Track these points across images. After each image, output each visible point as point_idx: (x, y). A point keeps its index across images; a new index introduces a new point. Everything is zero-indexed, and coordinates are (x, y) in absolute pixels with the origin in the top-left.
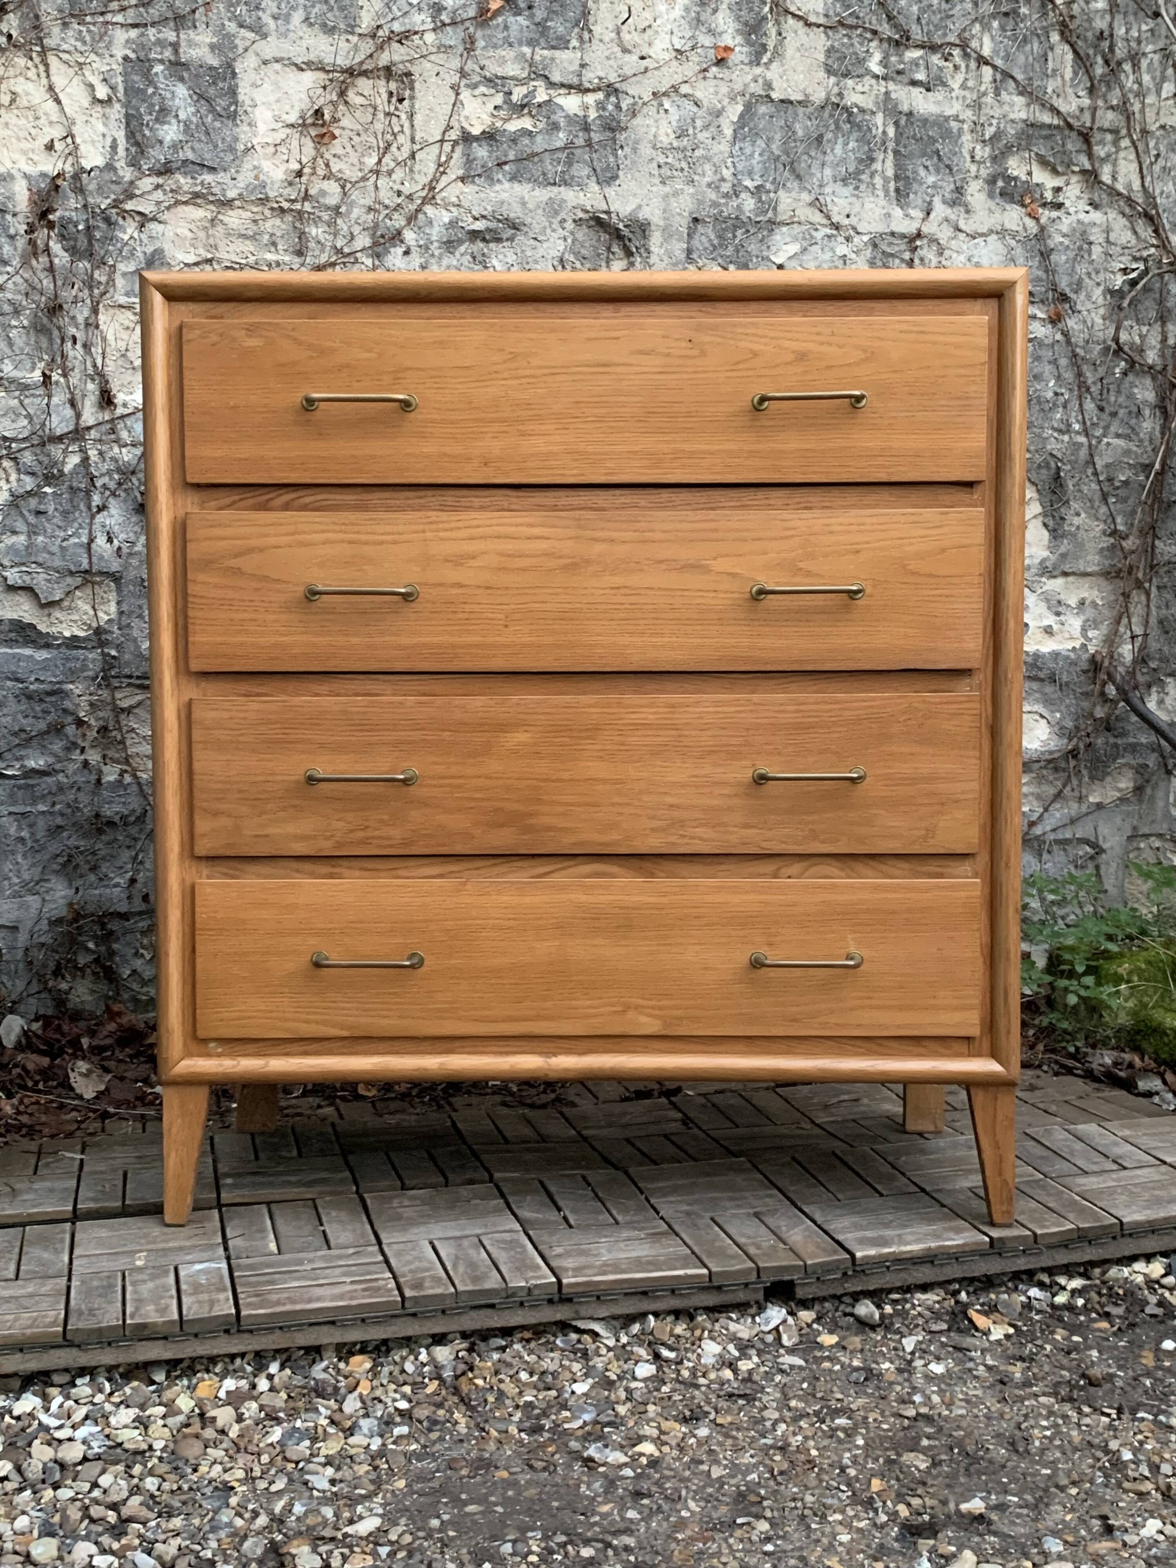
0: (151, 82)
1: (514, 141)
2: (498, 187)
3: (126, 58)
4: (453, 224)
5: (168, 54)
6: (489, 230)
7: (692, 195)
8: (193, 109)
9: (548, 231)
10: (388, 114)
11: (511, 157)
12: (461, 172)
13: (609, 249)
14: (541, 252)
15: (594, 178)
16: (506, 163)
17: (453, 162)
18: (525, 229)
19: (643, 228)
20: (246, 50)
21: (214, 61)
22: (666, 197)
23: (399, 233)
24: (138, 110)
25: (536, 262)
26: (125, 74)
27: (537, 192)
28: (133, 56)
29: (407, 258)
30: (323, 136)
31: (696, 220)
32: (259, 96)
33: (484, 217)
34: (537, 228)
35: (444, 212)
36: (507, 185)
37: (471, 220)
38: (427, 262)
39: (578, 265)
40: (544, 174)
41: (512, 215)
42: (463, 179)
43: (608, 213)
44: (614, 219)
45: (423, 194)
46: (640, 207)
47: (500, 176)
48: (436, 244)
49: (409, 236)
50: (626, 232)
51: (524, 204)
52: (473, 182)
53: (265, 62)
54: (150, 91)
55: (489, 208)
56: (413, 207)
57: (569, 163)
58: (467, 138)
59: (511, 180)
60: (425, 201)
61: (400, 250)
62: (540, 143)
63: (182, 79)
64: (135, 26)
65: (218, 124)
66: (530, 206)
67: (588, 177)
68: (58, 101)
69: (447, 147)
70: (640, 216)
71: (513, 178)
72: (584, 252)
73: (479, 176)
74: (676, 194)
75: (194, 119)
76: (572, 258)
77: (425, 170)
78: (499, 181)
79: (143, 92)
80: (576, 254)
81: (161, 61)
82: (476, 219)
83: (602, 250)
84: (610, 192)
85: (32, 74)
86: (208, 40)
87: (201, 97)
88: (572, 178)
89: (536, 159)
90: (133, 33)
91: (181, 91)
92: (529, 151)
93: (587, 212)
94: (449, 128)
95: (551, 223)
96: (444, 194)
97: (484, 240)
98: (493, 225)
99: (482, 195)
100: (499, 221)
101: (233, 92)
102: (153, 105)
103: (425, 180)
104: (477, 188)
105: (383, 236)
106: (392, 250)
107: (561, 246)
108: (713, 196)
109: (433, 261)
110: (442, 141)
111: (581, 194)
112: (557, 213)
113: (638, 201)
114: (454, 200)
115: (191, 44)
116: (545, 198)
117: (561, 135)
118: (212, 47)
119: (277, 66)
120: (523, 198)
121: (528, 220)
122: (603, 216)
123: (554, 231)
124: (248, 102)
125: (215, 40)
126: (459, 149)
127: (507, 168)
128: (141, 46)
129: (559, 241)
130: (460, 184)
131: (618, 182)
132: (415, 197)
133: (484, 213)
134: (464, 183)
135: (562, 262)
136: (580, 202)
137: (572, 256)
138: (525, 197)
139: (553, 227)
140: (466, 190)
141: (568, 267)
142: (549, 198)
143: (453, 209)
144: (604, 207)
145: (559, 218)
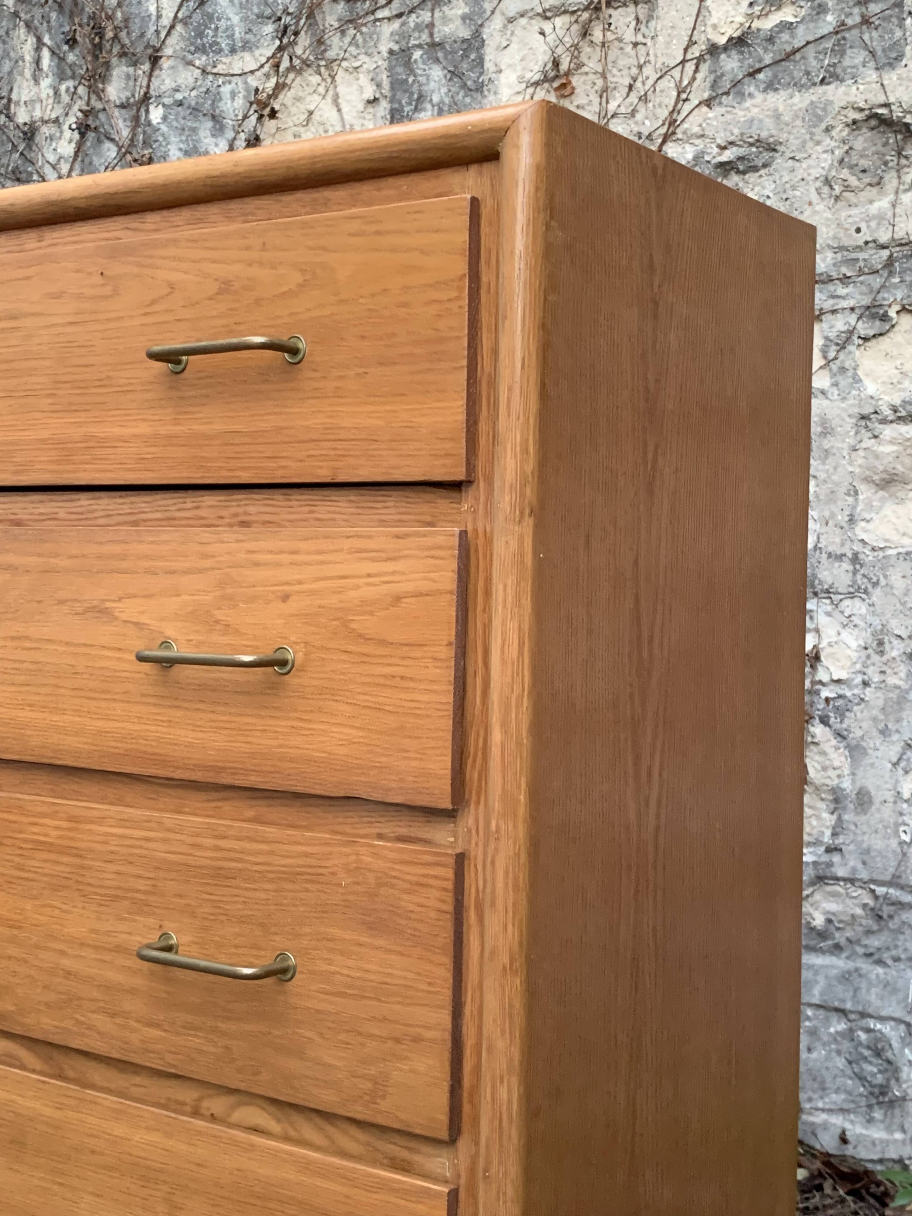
0: (412, 72)
1: (771, 40)
2: (748, 103)
3: (391, 52)
4: (698, 158)
5: (425, 37)
6: (741, 159)
8: (444, 90)
9: (810, 144)
10: (635, 45)
11: (768, 59)
12: (706, 96)
13: (899, 154)
14: (800, 173)
15: (872, 64)
16: (759, 71)
17: (696, 84)
18: (782, 149)
20: (493, 12)
21: (465, 33)
24: (400, 103)
25: (794, 188)
26: (390, 69)
27: (797, 98)
28: (396, 48)
30: (563, 86)
32: (505, 59)
33: (731, 143)
34: (794, 143)
35: (688, 147)
36: (759, 98)
37: (716, 150)
39: (853, 181)
40: (808, 73)
41: (764, 134)
42: (708, 103)
43: (886, 105)
44: (897, 113)
45: (663, 130)
47: (752, 89)
51: (777, 116)
52: (720, 103)
53: (511, 20)
54: (411, 80)
55: (736, 131)
57: (839, 50)
58: (713, 50)
59: (765, 90)
60: (666, 138)
62: (802, 36)
63: (437, 61)
64: (399, 16)
65: (468, 100)
66: (786, 118)
67: (864, 64)
68: (339, 110)
69: (690, 67)
71: (770, 87)
72: (864, 163)
73: (727, 93)
75: (447, 100)
76: (845, 173)
77: (666, 101)
78: (750, 95)
79: (406, 81)
80: (851, 167)
81: (420, 46)
82: (723, 148)
83: (891, 157)
84: (891, 78)
85: (321, 90)
86: (460, 12)
87: (454, 74)
88: (844, 70)
89: (798, 56)
90: (396, 25)
91: (437, 73)
92: (789, 49)
93: (862, 110)
94: (691, 43)
95: (812, 134)
96: (685, 126)
97: (738, 172)
98: (744, 151)
99: (729, 117)
100: (751, 145)
101: (480, 62)
102: (412, 94)
103: (666, 113)
104: (723, 110)
107: (827, 160)
110: (683, 62)
111: (854, 88)
112: (820, 119)
114: (696, 130)
115: (445, 20)
117: (830, 18)
118: (464, 18)
119: (523, 21)
120: (776, 110)
121: (783, 137)
122: (880, 111)
123: (818, 143)
124: (492, 68)
125: (467, 10)
126: (704, 68)
127: (761, 76)
128: (402, 36)
129: (825, 156)
130: (704, 109)
131: (903, 63)
132: (655, 136)
133: (732, 138)
134: (709, 106)
135: (827, 182)
136: (852, 99)
137: (845, 171)
138: (781, 109)
139: (817, 138)
140: (711, 115)
141: (836, 187)
142: (812, 103)
143: (697, 142)
144: (882, 99)
145: (823, 126)
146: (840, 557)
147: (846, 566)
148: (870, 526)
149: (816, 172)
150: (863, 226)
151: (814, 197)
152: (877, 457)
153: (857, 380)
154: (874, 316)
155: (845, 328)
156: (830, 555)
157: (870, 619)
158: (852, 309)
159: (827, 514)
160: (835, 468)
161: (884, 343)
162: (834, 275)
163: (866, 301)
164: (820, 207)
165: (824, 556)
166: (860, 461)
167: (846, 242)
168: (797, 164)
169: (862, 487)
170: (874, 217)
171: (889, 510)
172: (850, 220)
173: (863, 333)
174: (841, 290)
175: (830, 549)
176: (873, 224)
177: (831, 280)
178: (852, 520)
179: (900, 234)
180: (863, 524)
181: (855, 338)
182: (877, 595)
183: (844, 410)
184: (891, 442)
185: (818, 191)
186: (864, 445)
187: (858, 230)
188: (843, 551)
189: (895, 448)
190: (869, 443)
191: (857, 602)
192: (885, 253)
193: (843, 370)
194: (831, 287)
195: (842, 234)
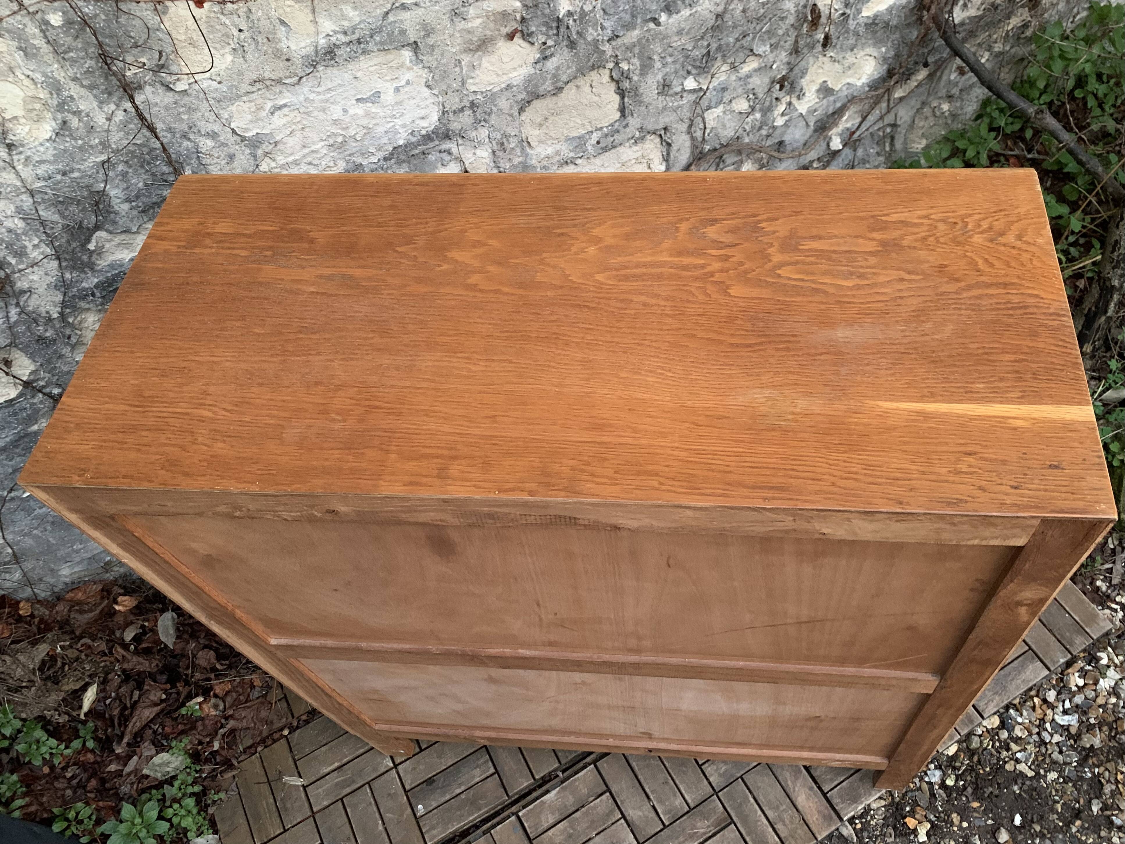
146: (462, 110)
147: (468, 112)
148: (477, 81)
152: (469, 32)
156: (455, 112)
159: (444, 88)
160: (442, 55)
165: (451, 114)
166: (459, 41)
169: (463, 57)
171: (486, 62)
175: (454, 108)
178: (463, 83)
180: (470, 81)
182: (493, 120)
183: (437, 11)
184: (477, 16)
186: (458, 28)
188: (463, 104)
189: (480, 20)
190: (461, 25)
191: (481, 130)
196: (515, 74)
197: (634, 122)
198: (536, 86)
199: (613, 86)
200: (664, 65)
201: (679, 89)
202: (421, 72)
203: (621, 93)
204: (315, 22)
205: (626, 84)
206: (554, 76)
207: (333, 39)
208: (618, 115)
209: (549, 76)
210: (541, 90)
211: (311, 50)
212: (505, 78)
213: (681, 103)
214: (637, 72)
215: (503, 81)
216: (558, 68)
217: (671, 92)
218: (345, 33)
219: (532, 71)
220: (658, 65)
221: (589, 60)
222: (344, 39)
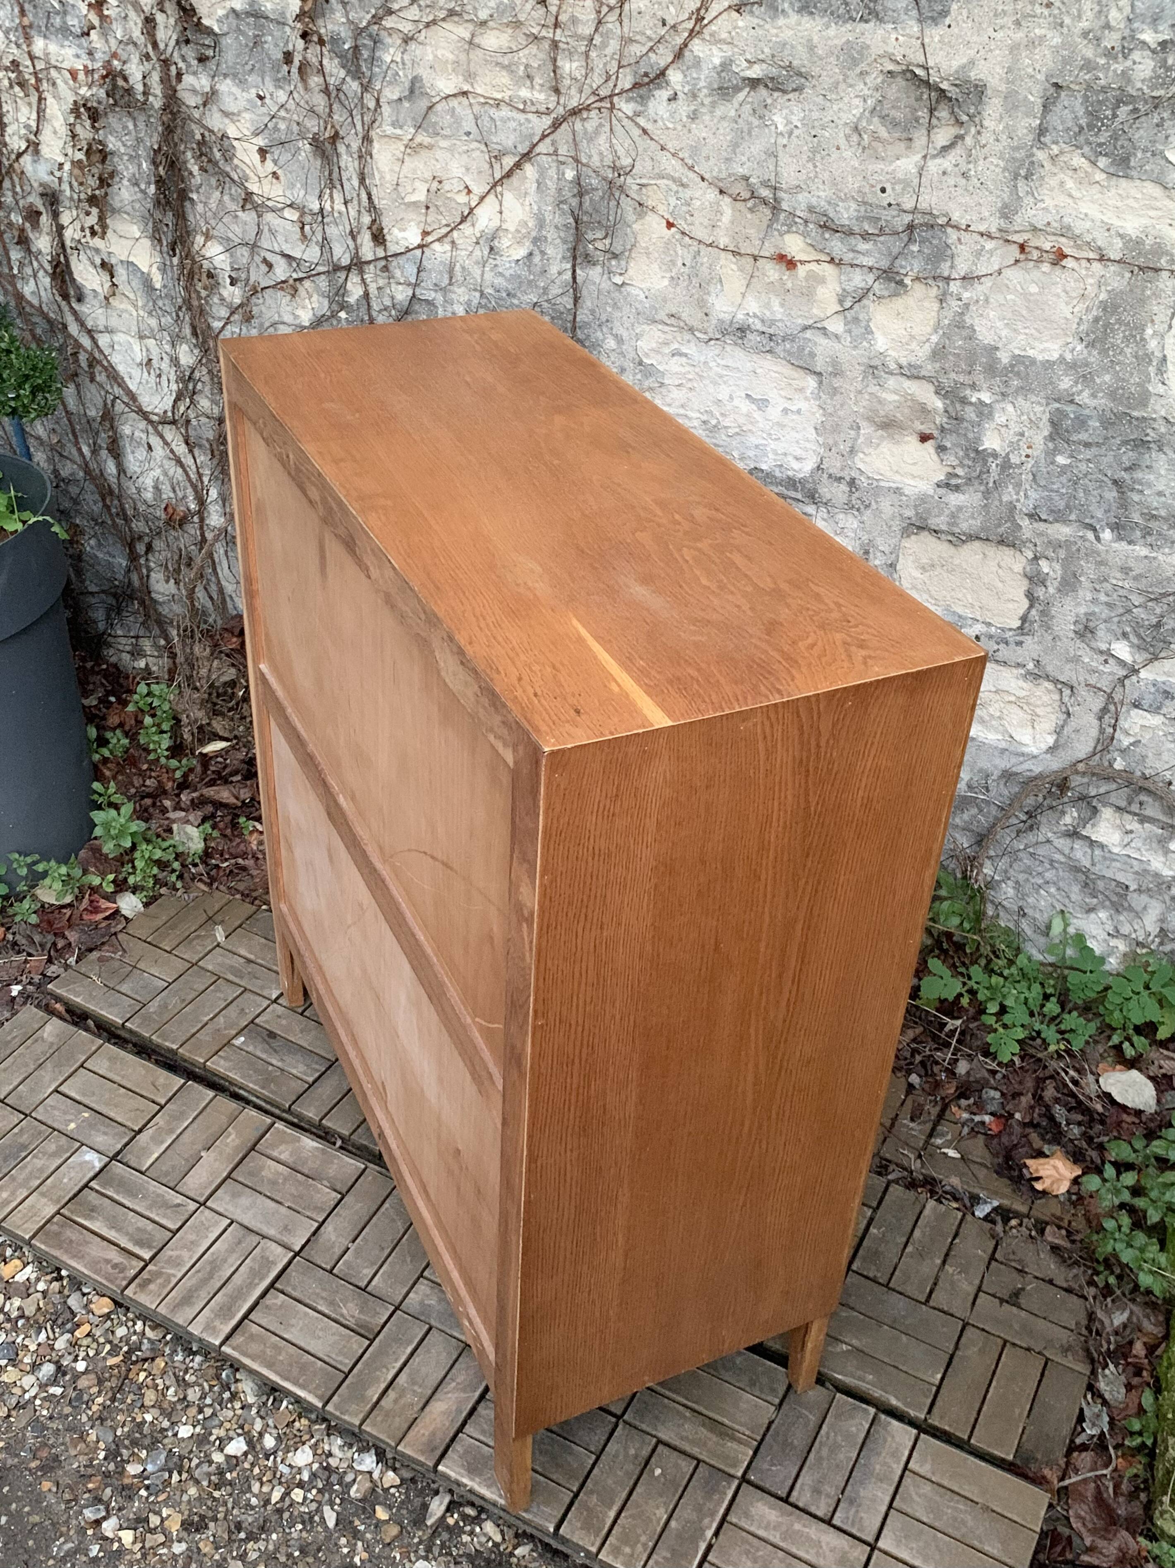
2: (781, 21)
4: (726, 65)
6: (770, 78)
7: (1056, 50)
9: (843, 86)
13: (932, 111)
14: (831, 114)
15: (914, 13)
18: (814, 82)
19: (979, 91)
22: (1014, 48)
23: (663, 73)
25: (823, 128)
27: (832, 31)
29: (673, 105)
31: (1057, 86)
33: (761, 61)
34: (826, 81)
35: (714, 51)
36: (794, 18)
37: (745, 64)
38: (695, 112)
39: (883, 133)
40: (846, 3)
41: (797, 62)
42: (738, 7)
43: (925, 67)
44: (934, 78)
45: (690, 25)
46: (972, 62)
48: (705, 91)
49: (675, 76)
50: (953, 92)
51: (811, 48)
52: (751, 12)
55: (767, 50)
56: (679, 41)
59: (799, 11)
60: (692, 33)
61: (663, 94)
66: (820, 51)
67: (907, 11)
70: (973, 75)
72: (893, 115)
73: (759, 4)
74: (1032, 44)
76: (876, 124)
78: (784, 12)
80: (883, 118)
82: (752, 64)
83: (923, 113)
84: (932, 36)
88: (885, 9)
93: (897, 62)
95: (846, 77)
96: (713, 27)
97: (766, 86)
98: (774, 72)
99: (760, 31)
100: (781, 67)
103: (693, 7)
104: (754, 21)
105: (646, 75)
106: (657, 93)
107: (858, 107)
108: (1089, 53)
109: (704, 110)
111: (893, 36)
112: (855, 62)
113: (972, 53)
114: (724, 35)
116: (839, 42)
120: (810, 40)
121: (817, 71)
122: (917, 70)
123: (851, 86)
129: (856, 101)
130: (735, 14)
131: (947, 21)
132: (680, 28)
133: (761, 57)
134: (738, 11)
135: (856, 129)
136: (891, 50)
137: (876, 120)
138: (816, 39)
139: (850, 81)
140: (741, 24)
141: (865, 137)
142: (848, 41)
143: (725, 47)
144: (921, 60)
145: (858, 70)
146: (839, 479)
147: (844, 487)
148: (868, 460)
149: (848, 117)
150: (889, 190)
151: (842, 142)
152: (880, 402)
153: (869, 331)
154: (890, 280)
155: (863, 285)
156: (830, 476)
157: (860, 533)
158: (871, 269)
159: (831, 442)
160: (842, 405)
161: (899, 303)
162: (856, 229)
163: (884, 264)
164: (848, 154)
165: (825, 476)
166: (865, 403)
167: (870, 199)
168: (828, 104)
169: (863, 424)
170: (900, 181)
171: (886, 447)
172: (875, 177)
173: (878, 293)
174: (863, 246)
175: (831, 471)
176: (898, 188)
177: (851, 233)
178: (852, 451)
179: (923, 205)
180: (862, 456)
181: (870, 294)
182: (867, 515)
183: (854, 357)
184: (895, 392)
185: (847, 137)
186: (869, 390)
187: (883, 190)
188: (842, 474)
189: (897, 398)
190: (874, 389)
191: (850, 518)
192: (907, 218)
193: (856, 320)
194: (852, 240)
195: (867, 190)
196: (912, 482)
197: (1031, 647)
198: (928, 511)
199: (1025, 584)
200: (1094, 601)
201: (1104, 647)
202: (815, 409)
203: (1030, 596)
204: (743, 295)
205: (1040, 592)
206: (953, 516)
207: (751, 320)
208: (1017, 623)
209: (947, 512)
210: (933, 522)
211: (727, 317)
212: (897, 478)
213: (1101, 667)
214: (1056, 584)
215: (897, 480)
216: (960, 508)
217: (1093, 644)
218: (763, 321)
219: (931, 492)
220: (1085, 594)
221: (999, 526)
222: (759, 326)
